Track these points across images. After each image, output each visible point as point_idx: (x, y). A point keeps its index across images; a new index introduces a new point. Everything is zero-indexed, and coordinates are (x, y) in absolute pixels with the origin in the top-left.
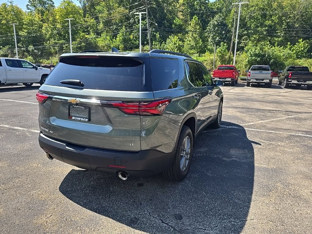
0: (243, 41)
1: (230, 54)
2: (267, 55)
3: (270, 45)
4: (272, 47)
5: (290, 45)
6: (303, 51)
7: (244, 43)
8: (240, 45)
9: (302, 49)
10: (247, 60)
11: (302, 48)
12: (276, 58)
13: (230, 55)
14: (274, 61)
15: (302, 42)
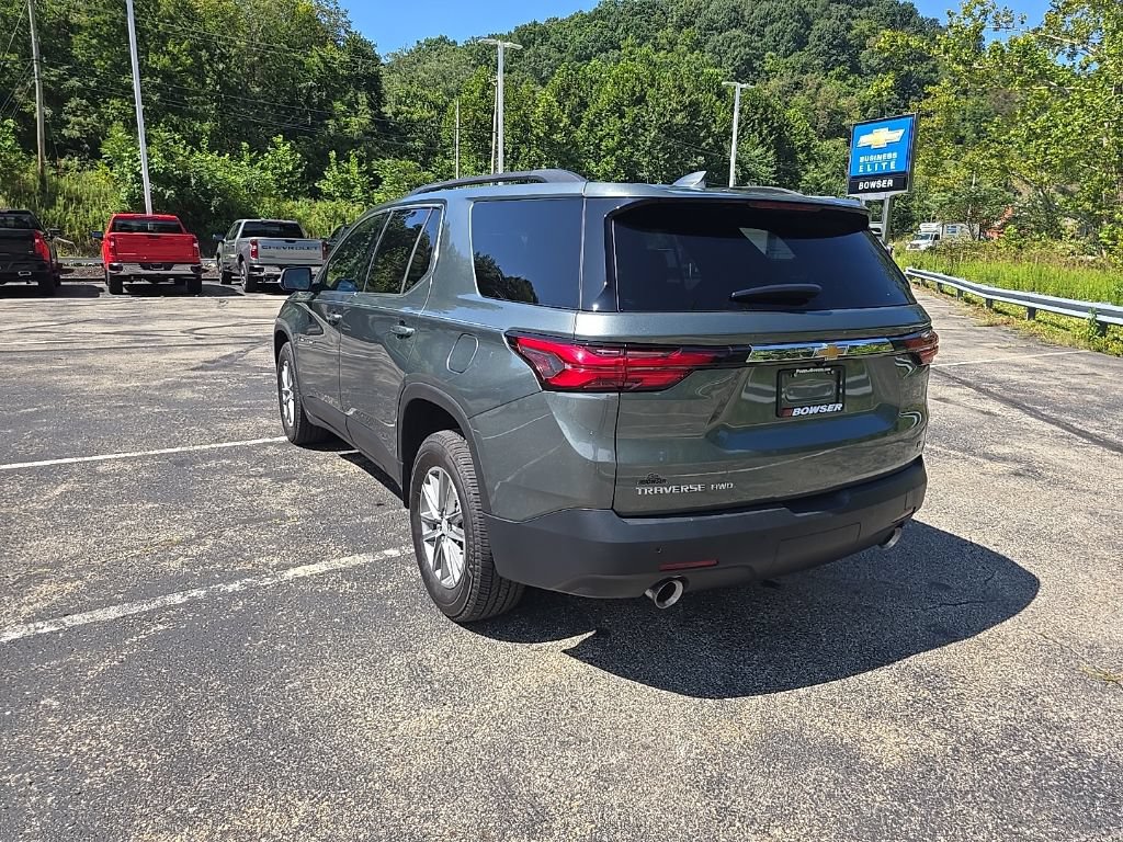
0: (73, 119)
1: (43, 164)
2: (193, 181)
3: (185, 146)
4: (192, 152)
5: (251, 151)
6: (291, 174)
7: (79, 124)
8: (64, 131)
9: (290, 168)
10: (123, 196)
11: (287, 164)
12: (226, 191)
13: (42, 171)
14: (221, 204)
15: (284, 145)
